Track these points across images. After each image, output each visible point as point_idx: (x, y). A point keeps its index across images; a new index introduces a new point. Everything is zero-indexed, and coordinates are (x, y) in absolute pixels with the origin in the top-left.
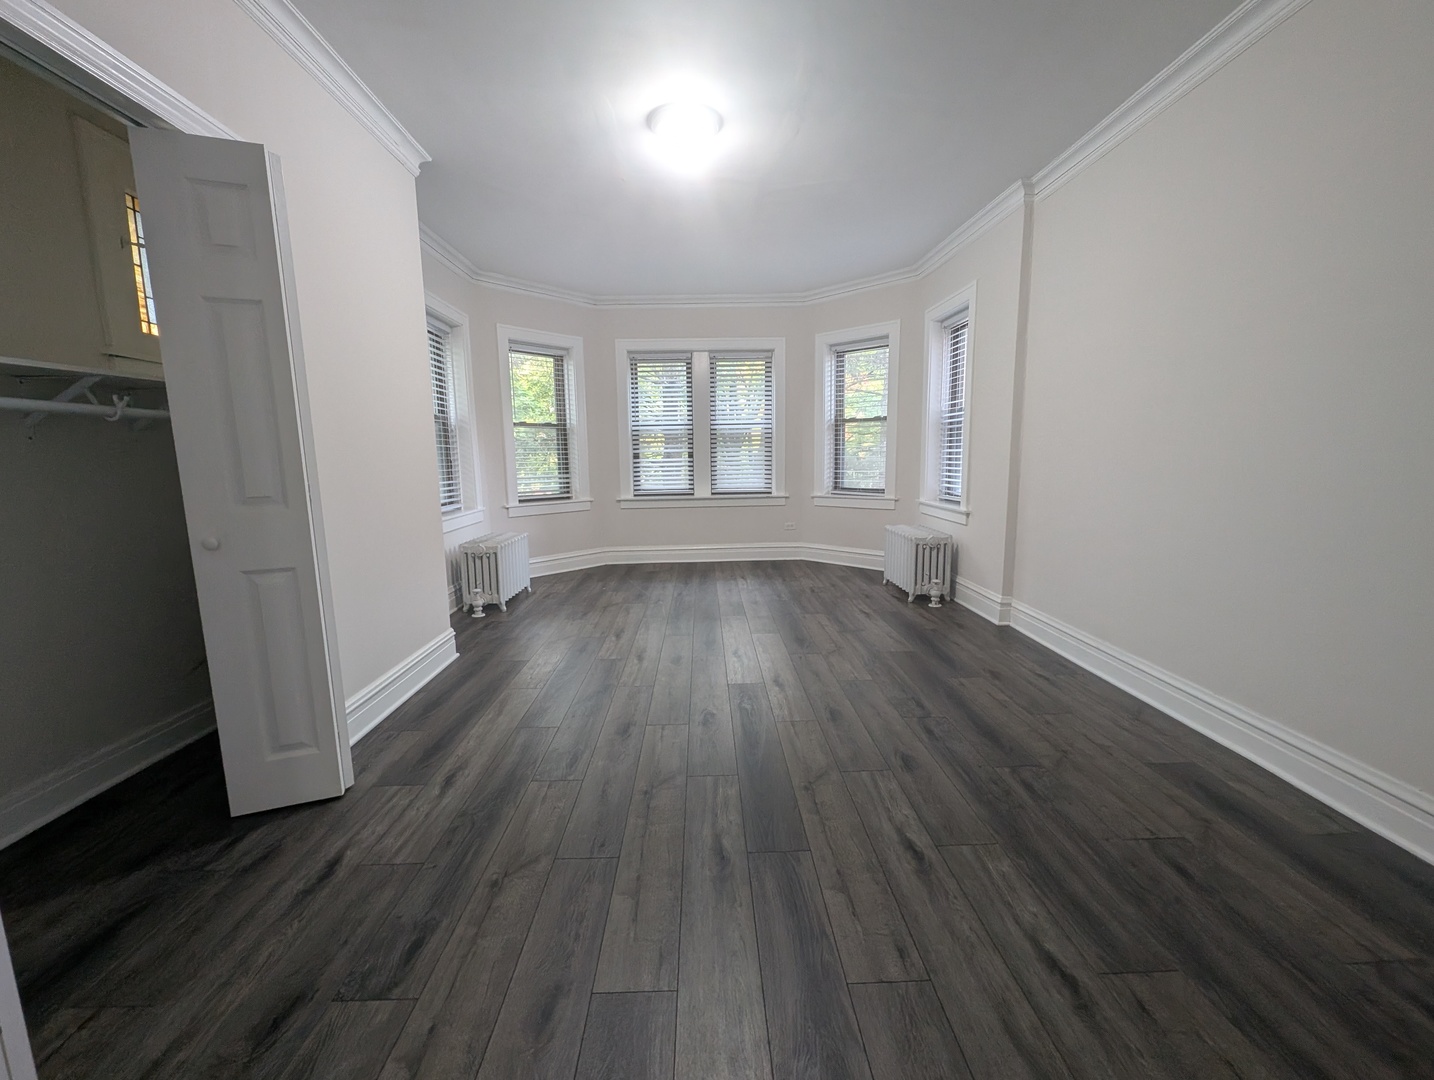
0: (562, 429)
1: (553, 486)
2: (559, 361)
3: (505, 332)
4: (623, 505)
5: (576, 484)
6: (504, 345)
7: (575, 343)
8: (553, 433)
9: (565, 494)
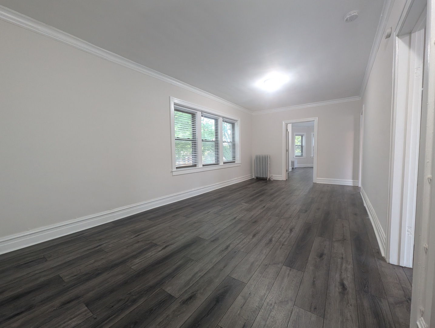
0: (302, 146)
1: (300, 154)
2: (302, 136)
3: (295, 134)
4: (311, 158)
5: (304, 154)
6: (295, 135)
7: (305, 134)
8: (300, 147)
9: (302, 155)
